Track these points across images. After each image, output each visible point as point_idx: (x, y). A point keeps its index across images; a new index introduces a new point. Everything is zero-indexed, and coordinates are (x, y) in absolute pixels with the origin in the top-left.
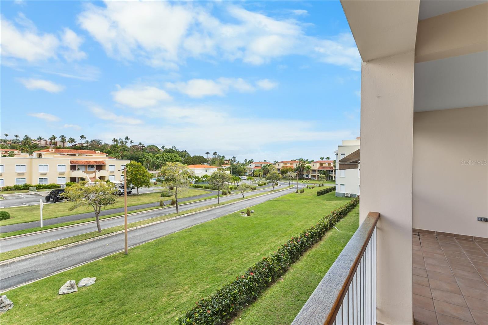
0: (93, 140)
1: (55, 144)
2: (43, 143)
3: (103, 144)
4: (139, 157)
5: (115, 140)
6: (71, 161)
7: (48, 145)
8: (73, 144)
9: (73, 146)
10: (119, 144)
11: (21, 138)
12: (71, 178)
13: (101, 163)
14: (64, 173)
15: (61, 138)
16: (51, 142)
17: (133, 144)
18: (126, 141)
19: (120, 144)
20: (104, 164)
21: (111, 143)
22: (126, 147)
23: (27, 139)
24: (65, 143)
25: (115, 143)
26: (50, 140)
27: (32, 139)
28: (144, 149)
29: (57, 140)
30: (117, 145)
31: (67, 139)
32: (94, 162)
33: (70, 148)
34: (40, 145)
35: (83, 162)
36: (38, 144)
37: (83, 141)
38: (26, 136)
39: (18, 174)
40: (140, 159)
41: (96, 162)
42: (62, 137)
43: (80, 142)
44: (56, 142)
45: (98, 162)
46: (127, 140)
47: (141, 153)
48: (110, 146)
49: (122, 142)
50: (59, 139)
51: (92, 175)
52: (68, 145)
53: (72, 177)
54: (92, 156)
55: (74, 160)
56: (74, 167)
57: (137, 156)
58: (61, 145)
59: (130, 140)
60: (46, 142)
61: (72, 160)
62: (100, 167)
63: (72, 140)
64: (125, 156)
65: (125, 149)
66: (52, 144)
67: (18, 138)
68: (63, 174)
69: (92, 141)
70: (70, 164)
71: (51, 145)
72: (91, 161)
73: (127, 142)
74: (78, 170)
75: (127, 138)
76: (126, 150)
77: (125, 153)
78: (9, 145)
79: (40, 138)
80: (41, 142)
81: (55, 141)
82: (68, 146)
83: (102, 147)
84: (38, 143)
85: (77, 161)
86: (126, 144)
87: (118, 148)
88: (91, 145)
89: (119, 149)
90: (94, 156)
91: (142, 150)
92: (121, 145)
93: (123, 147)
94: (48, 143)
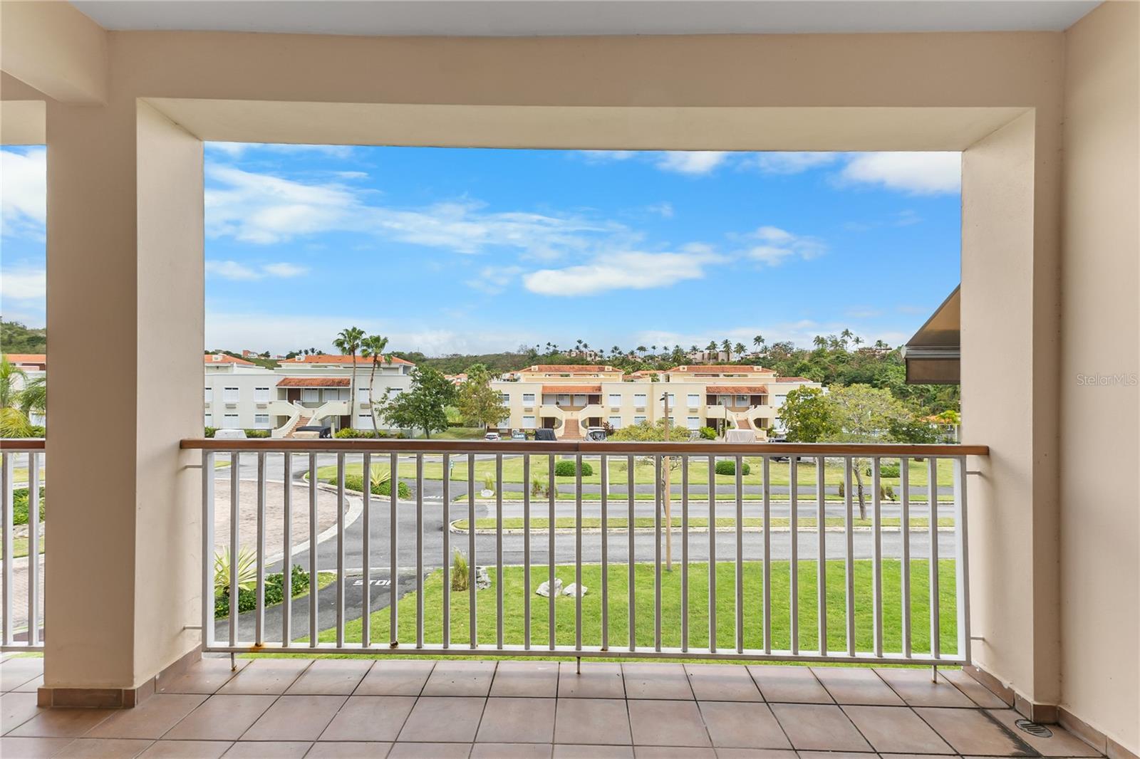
0: (777, 345)
1: (715, 358)
2: (698, 356)
3: (794, 350)
4: (874, 375)
5: (820, 341)
6: (707, 387)
7: (706, 361)
8: (742, 354)
9: (742, 358)
10: (829, 349)
11: (671, 351)
12: (708, 419)
13: (759, 390)
14: (697, 409)
15: (723, 346)
16: (709, 354)
17: (861, 346)
18: (844, 340)
19: (832, 348)
20: (764, 392)
21: (812, 347)
22: (843, 353)
23: (678, 351)
24: (730, 355)
25: (821, 345)
26: (708, 351)
27: (685, 351)
28: (889, 355)
29: (718, 350)
30: (823, 350)
31: (733, 347)
32: (748, 388)
33: (739, 363)
34: (694, 360)
35: (726, 389)
36: (691, 360)
37: (758, 348)
38: (677, 346)
39: (637, 409)
40: (875, 382)
41: (750, 389)
42: (726, 343)
43: (754, 351)
44: (718, 354)
45: (754, 389)
46: (846, 338)
47: (880, 366)
48: (810, 354)
49: (835, 343)
50: (720, 348)
51: (742, 416)
52: (735, 357)
53: (709, 417)
54: (746, 376)
55: (713, 386)
56: (712, 399)
57: (868, 373)
58: (724, 358)
59: (854, 337)
60: (703, 355)
61: (711, 386)
62: (757, 400)
63: (741, 348)
64: (840, 376)
65: (841, 358)
66: (711, 357)
67: (667, 352)
68: (694, 411)
69: (774, 346)
70: (705, 392)
71: (709, 359)
72: (741, 387)
73: (846, 343)
74: (720, 404)
75: (846, 333)
76: (844, 362)
77: (841, 368)
78: (657, 364)
79: (694, 349)
80: (696, 356)
81: (715, 352)
82: (733, 360)
83: (792, 358)
84: (692, 357)
85: (717, 387)
86: (845, 347)
87: (826, 358)
88: (773, 354)
89: (829, 358)
90: (750, 375)
91: (883, 357)
92: (831, 351)
93: (837, 355)
94: (706, 356)
